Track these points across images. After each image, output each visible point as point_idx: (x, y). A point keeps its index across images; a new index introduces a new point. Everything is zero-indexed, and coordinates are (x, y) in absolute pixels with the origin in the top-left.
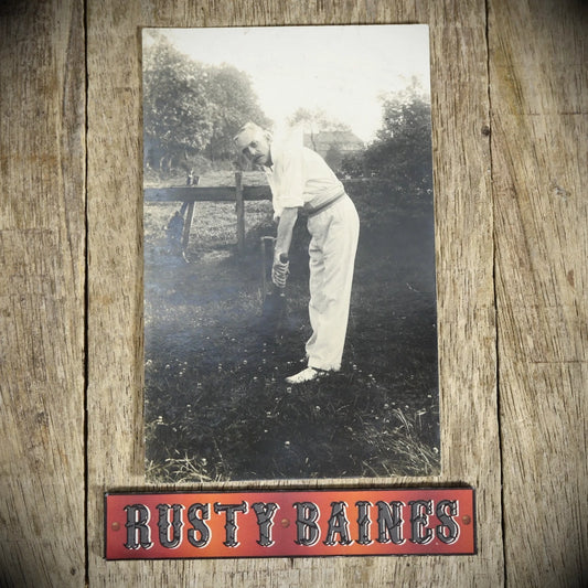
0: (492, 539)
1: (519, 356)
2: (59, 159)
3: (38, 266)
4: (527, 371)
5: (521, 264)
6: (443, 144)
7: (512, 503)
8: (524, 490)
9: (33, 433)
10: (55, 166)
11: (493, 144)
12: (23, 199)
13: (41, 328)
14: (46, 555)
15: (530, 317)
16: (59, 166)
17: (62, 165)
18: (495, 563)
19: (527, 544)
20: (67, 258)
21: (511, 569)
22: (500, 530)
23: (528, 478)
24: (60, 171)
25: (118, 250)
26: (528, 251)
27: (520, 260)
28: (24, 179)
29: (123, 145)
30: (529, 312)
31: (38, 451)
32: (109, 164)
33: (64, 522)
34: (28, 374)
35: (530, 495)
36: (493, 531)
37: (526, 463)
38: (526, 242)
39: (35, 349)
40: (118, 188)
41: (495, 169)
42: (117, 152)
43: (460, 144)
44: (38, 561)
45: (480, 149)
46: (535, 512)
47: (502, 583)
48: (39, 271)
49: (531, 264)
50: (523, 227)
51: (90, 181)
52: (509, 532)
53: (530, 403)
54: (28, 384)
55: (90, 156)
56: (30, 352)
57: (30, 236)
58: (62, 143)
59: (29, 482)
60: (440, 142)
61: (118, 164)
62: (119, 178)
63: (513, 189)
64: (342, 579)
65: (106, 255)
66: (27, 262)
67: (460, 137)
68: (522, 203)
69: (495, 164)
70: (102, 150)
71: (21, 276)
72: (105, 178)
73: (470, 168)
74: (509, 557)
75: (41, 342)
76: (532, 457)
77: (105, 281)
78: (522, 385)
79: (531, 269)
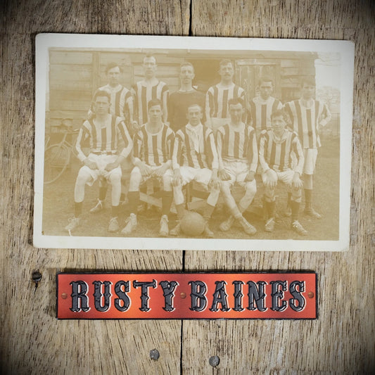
3: (158, 15)
20: (178, 10)
25: (213, 5)
48: (158, 18)
64: (362, 243)
65: (206, 8)
66: (150, 11)
77: (204, 27)
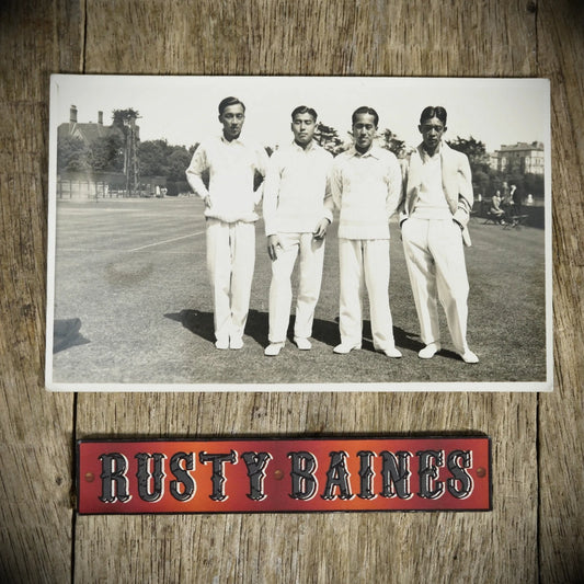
0: (526, 459)
1: (562, 258)
2: (55, 24)
4: (569, 274)
5: (567, 156)
6: (483, 20)
7: (549, 421)
8: (564, 407)
9: (18, 327)
10: (50, 31)
11: (539, 23)
12: (14, 68)
13: (30, 211)
14: (30, 461)
15: (575, 216)
16: (55, 31)
17: (58, 32)
18: (528, 486)
19: (563, 465)
21: (546, 492)
22: (534, 449)
23: (568, 393)
24: (55, 37)
26: (575, 143)
27: (566, 151)
28: (16, 46)
29: (126, 11)
30: (573, 210)
31: (24, 347)
32: (111, 31)
33: (50, 426)
34: (15, 261)
35: (569, 412)
36: (526, 451)
37: (566, 377)
38: (573, 132)
39: (23, 234)
40: (119, 58)
41: (541, 51)
42: (119, 18)
43: (502, 21)
44: (21, 469)
45: (525, 27)
46: (574, 431)
47: (535, 509)
49: (578, 158)
50: (570, 116)
51: (88, 49)
52: (544, 453)
53: (571, 310)
54: (13, 272)
55: (89, 21)
56: (17, 237)
57: (21, 108)
58: (58, 7)
59: (13, 381)
60: (480, 18)
61: (120, 31)
62: (121, 47)
63: (560, 73)
67: (502, 13)
68: (570, 89)
69: (540, 44)
70: (103, 16)
71: (9, 153)
72: (105, 47)
73: (513, 47)
74: (544, 481)
75: (30, 227)
76: (572, 371)
78: (564, 291)
79: (578, 163)
